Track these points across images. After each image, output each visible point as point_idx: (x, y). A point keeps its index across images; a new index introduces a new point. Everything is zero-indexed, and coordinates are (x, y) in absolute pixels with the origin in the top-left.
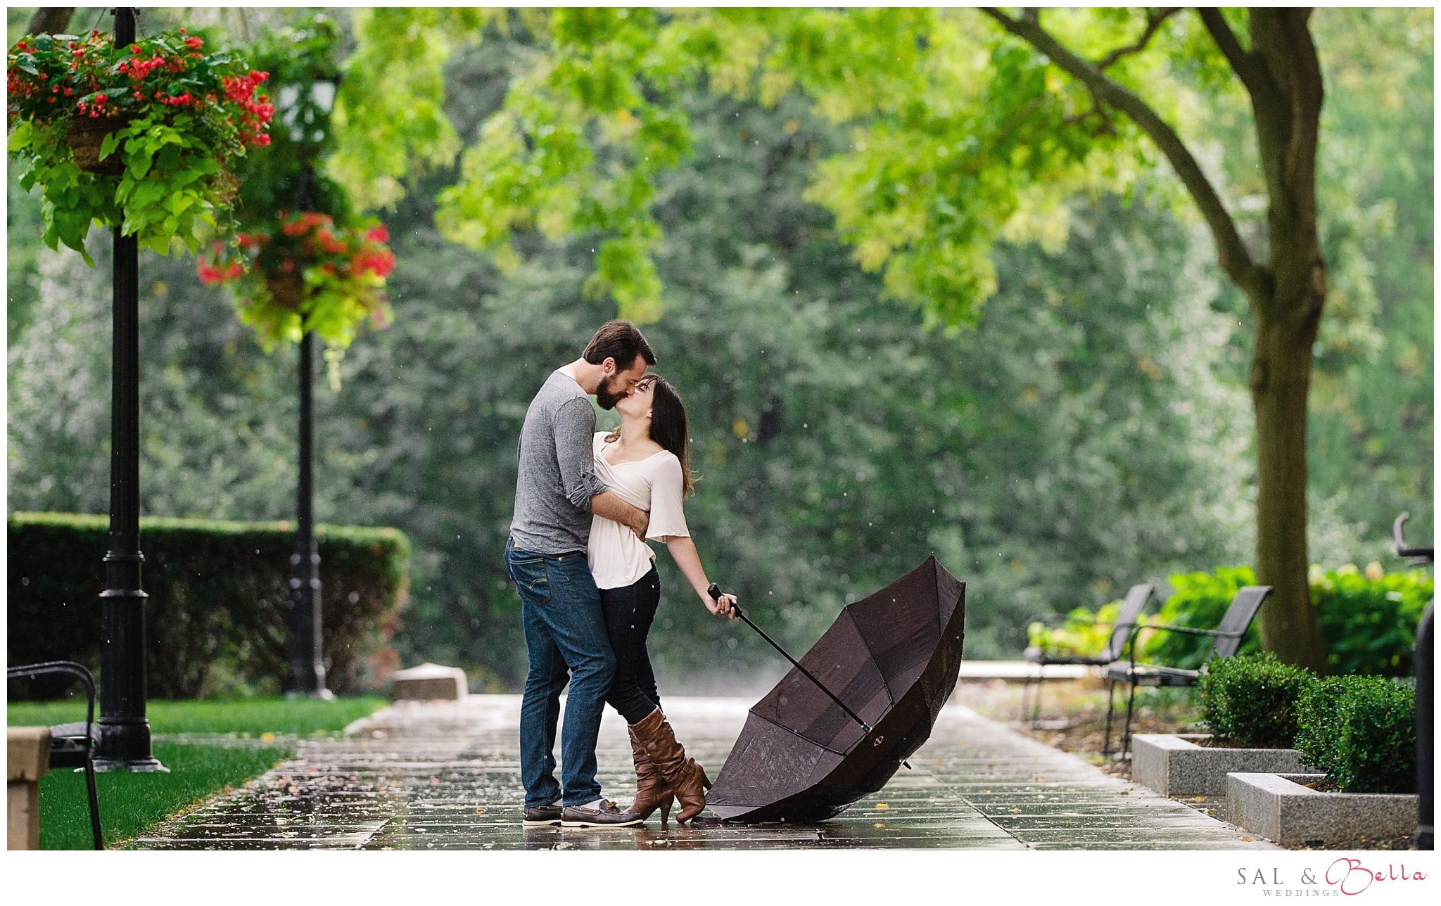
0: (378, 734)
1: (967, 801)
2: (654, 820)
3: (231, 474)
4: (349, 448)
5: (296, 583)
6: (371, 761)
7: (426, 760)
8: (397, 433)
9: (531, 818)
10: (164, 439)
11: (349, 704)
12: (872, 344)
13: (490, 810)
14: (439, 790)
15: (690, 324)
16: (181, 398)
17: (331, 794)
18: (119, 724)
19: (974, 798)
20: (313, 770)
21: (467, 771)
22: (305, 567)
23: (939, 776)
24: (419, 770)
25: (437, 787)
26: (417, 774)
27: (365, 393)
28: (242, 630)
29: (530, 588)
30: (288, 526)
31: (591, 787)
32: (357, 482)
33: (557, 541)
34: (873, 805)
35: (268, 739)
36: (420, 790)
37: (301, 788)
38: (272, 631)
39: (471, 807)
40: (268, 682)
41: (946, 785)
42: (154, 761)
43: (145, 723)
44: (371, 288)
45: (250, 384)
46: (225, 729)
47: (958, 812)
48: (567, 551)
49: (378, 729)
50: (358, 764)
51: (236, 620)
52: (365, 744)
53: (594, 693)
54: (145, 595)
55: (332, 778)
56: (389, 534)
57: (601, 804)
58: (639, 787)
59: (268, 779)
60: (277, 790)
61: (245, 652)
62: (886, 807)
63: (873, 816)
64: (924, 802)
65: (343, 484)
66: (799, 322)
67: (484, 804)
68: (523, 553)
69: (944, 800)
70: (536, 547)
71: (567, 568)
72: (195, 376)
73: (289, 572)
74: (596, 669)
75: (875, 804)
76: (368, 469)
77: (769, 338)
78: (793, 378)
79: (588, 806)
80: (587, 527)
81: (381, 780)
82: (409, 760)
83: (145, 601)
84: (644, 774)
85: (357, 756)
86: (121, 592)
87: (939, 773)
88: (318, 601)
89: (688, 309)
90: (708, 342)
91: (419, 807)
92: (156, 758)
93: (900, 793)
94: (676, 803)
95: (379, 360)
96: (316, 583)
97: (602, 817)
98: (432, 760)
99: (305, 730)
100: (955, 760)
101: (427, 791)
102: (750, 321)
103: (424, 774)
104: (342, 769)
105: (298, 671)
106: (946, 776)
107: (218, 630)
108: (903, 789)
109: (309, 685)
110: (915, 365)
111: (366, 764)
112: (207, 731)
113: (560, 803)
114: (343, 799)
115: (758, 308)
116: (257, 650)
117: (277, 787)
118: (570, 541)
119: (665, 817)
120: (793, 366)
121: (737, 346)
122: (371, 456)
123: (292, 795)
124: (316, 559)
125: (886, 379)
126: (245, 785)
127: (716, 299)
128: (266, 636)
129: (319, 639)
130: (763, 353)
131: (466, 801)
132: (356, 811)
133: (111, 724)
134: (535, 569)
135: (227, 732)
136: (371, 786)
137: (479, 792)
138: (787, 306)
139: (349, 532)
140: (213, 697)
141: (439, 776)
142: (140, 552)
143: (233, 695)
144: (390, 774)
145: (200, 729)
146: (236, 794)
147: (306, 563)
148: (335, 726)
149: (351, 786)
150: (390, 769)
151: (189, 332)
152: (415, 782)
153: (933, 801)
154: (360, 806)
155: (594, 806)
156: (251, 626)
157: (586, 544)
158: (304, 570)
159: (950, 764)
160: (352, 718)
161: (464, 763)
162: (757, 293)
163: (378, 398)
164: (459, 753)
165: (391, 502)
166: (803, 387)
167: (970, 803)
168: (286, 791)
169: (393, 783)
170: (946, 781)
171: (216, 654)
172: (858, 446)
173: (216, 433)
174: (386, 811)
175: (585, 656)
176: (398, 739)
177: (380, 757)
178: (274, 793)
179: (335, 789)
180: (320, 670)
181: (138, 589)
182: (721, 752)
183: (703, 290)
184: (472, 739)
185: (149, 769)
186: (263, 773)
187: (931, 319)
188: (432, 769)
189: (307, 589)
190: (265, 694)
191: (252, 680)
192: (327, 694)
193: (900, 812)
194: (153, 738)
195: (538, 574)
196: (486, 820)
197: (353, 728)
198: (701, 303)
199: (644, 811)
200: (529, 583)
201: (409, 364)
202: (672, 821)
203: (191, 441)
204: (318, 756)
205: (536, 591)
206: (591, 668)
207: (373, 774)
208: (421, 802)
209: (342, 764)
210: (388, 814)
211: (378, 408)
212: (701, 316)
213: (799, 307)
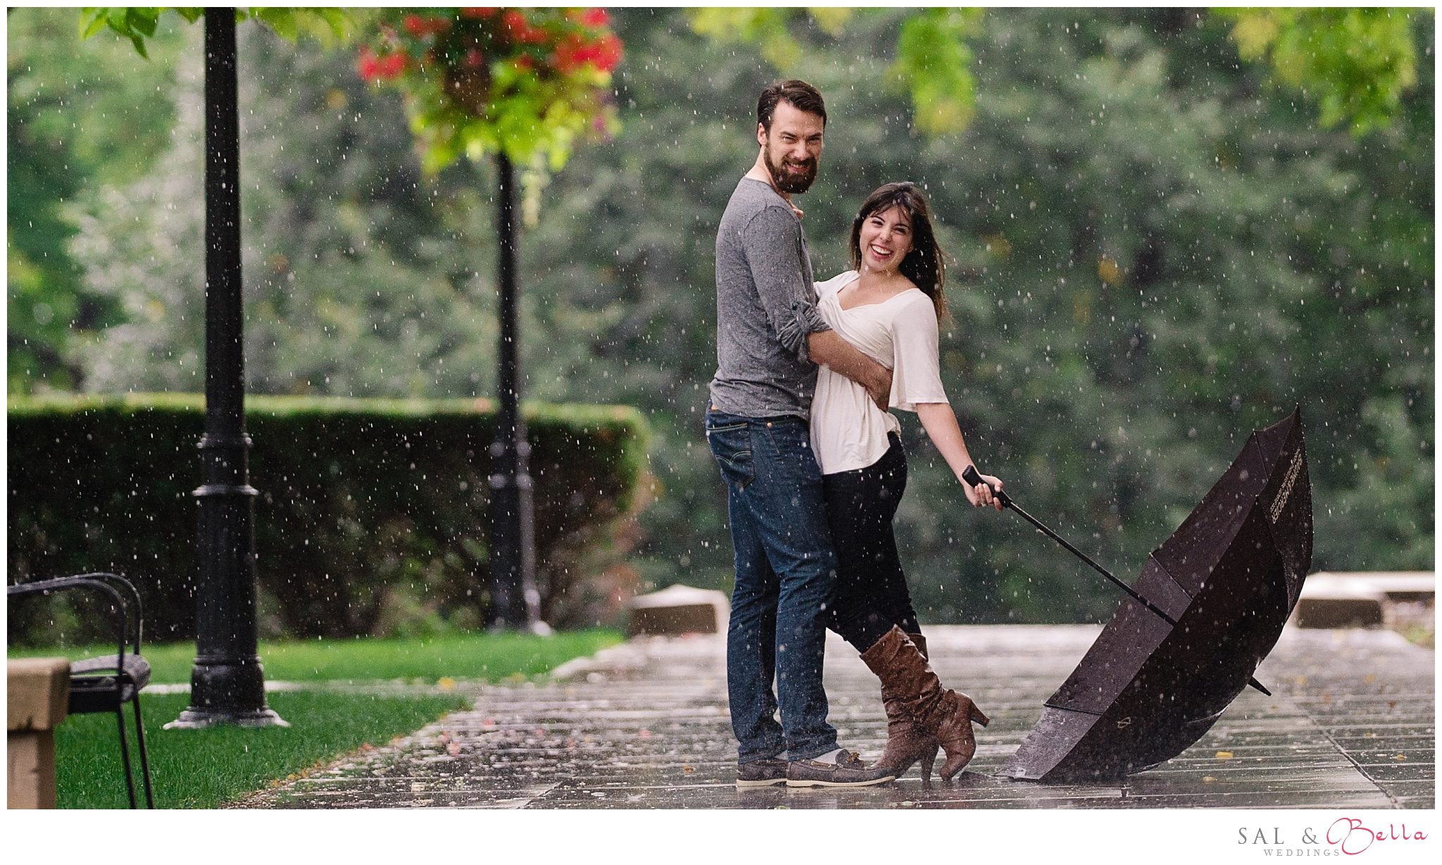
0: (595, 677)
1: (1339, 747)
2: (912, 776)
3: (428, 343)
4: (584, 304)
5: (497, 480)
6: (570, 710)
7: (644, 708)
8: (649, 283)
9: (750, 777)
10: (341, 299)
11: (568, 640)
12: (1284, 156)
13: (702, 769)
14: (645, 745)
15: (1038, 135)
16: (363, 244)
17: (501, 752)
18: (223, 663)
19: (1350, 744)
20: (489, 723)
21: (692, 721)
22: (510, 458)
23: (1315, 717)
24: (627, 720)
25: (644, 742)
26: (624, 725)
27: (609, 232)
28: (429, 547)
29: (730, 464)
30: (484, 404)
31: (823, 732)
32: (598, 350)
33: (767, 401)
34: (1214, 753)
35: (446, 686)
36: (620, 745)
37: (463, 745)
38: (469, 544)
39: (678, 765)
40: (465, 613)
41: (1321, 728)
42: (270, 712)
43: (256, 662)
44: (591, 88)
45: (450, 220)
46: (390, 674)
47: (1322, 760)
48: (779, 414)
49: (596, 671)
50: (554, 714)
51: (420, 534)
52: (572, 690)
53: (810, 608)
54: (254, 491)
55: (511, 732)
56: (625, 414)
57: (840, 757)
58: (891, 732)
59: (425, 736)
60: (431, 749)
61: (434, 575)
62: (1230, 756)
63: (1208, 767)
64: (1283, 750)
65: (580, 353)
66: (1181, 128)
67: (698, 761)
68: (724, 416)
69: (1310, 746)
70: (737, 408)
71: (778, 437)
72: (383, 213)
73: (487, 465)
74: (810, 576)
75: (1216, 752)
76: (613, 332)
77: (1142, 151)
78: (1179, 203)
79: (820, 760)
80: (811, 385)
81: (575, 733)
82: (620, 709)
83: (253, 498)
84: (897, 716)
85: (556, 704)
86: (221, 489)
87: (1321, 713)
88: (527, 505)
89: (1036, 115)
90: (1063, 159)
91: (610, 766)
92: (272, 708)
93: (1258, 738)
94: (941, 753)
95: (624, 189)
96: (524, 480)
97: (837, 774)
98: (651, 708)
99: (497, 673)
100: (1349, 697)
101: (629, 747)
102: (1119, 130)
103: (635, 725)
104: (527, 720)
105: (504, 597)
106: (1327, 717)
107: (400, 547)
108: (1260, 734)
109: (518, 617)
110: (1340, 184)
111: (564, 714)
112: (367, 677)
113: (784, 756)
114: (514, 758)
115: (1129, 111)
116: (449, 571)
117: (433, 744)
118: (785, 401)
119: (926, 773)
120: (1177, 187)
121: (1101, 164)
122: (613, 314)
123: (448, 754)
124: (524, 448)
125: (1302, 202)
126: (390, 743)
127: (1071, 99)
128: (462, 553)
129: (529, 555)
130: (1137, 171)
131: (676, 758)
132: (523, 772)
133: (211, 664)
134: (738, 438)
135: (395, 677)
136: (558, 740)
137: (697, 747)
138: (1169, 106)
139: (568, 413)
140: (395, 635)
141: (654, 729)
142: (246, 434)
143: (422, 631)
144: (589, 726)
145: (360, 674)
146: (373, 755)
147: (511, 454)
148: (539, 669)
149: (531, 741)
150: (591, 721)
151: (374, 154)
152: (619, 735)
153: (1294, 747)
154: (531, 767)
155: (829, 759)
156: (441, 540)
157: (808, 407)
158: (508, 463)
159: (1340, 703)
160: (566, 657)
161: (694, 711)
162: (1124, 91)
163: (624, 239)
164: (690, 699)
165: (646, 376)
166: (1191, 215)
167: (1343, 751)
168: (442, 749)
169: (588, 738)
170: (1326, 723)
171: (395, 577)
172: (1264, 293)
173: (410, 291)
174: (563, 771)
175: (795, 559)
176: (619, 682)
177: (584, 705)
178: (425, 752)
179: (510, 745)
180: (532, 597)
181: (244, 484)
182: (1041, 692)
183: (1058, 90)
184: (715, 681)
185: (263, 723)
186: (420, 726)
187: (1331, 111)
188: (644, 719)
189: (512, 490)
190: (460, 630)
191: (445, 614)
192: (541, 629)
193: (1244, 762)
194: (270, 686)
195: (739, 444)
196: (694, 780)
197: (564, 670)
198: (1050, 105)
199: (897, 765)
200: (729, 458)
201: (664, 192)
202: (935, 778)
203: (378, 303)
204: (501, 706)
205: (735, 468)
206: (802, 575)
207: (566, 726)
208: (616, 759)
209: (529, 714)
210: (564, 775)
211: (625, 252)
212: (1051, 122)
213: (1184, 109)
